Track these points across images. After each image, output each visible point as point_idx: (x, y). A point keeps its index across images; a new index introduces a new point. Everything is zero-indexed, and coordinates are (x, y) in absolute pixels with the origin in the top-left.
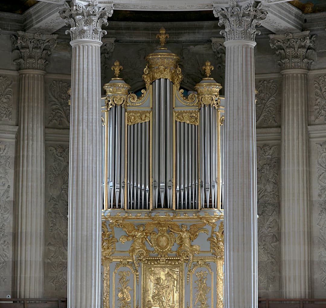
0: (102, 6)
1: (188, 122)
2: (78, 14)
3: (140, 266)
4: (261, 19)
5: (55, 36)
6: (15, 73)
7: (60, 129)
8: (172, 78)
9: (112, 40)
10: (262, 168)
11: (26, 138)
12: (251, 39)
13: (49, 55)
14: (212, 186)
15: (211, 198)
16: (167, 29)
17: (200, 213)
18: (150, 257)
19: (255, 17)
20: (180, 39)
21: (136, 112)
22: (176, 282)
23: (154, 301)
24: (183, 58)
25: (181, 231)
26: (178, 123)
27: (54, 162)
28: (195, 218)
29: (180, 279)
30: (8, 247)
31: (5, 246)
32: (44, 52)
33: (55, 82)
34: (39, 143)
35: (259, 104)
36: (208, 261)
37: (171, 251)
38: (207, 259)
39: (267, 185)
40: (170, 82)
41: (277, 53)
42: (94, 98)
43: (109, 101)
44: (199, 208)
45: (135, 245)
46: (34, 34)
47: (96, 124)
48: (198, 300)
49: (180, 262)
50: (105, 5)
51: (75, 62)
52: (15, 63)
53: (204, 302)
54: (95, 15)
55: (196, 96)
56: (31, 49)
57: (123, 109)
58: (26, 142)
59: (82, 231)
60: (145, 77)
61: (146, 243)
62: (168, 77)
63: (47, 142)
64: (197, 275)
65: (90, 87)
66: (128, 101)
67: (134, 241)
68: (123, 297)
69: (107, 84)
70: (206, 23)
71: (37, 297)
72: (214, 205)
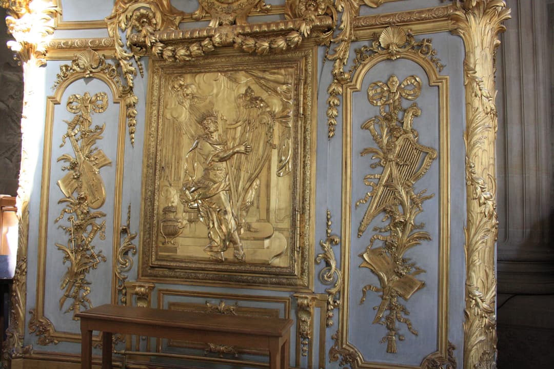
22: (277, 128)
36: (422, 32)
48: (378, 205)
53: (404, 214)
64: (371, 93)
68: (78, 190)
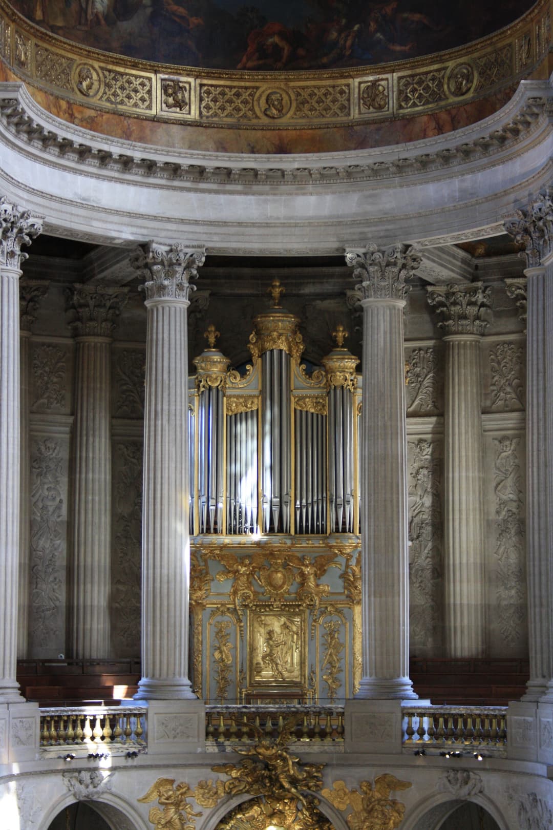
0: (190, 251)
1: (312, 410)
2: (155, 264)
3: (245, 614)
4: (413, 268)
5: (126, 290)
6: (69, 342)
7: (132, 419)
8: (290, 349)
9: (206, 294)
10: (417, 473)
11: (84, 432)
12: (399, 297)
13: (117, 315)
14: (346, 502)
15: (344, 517)
16: (282, 278)
17: (329, 541)
18: (259, 600)
19: (404, 266)
20: (302, 292)
21: (238, 397)
22: (295, 637)
23: (264, 662)
24: (307, 318)
25: (303, 565)
26: (298, 413)
27: (125, 465)
28: (322, 547)
29: (301, 633)
30: (60, 586)
31: (56, 584)
32: (111, 311)
33: (125, 353)
34: (103, 440)
35: (413, 383)
36: (341, 607)
37: (289, 593)
38: (340, 604)
39: (425, 498)
40: (287, 355)
41: (438, 311)
42: (178, 380)
43: (201, 381)
44: (329, 532)
45: (238, 584)
46: (97, 286)
47: (181, 417)
48: (327, 661)
49: (301, 608)
50: (193, 250)
51: (152, 330)
52: (70, 327)
53: (335, 664)
54: (180, 264)
55: (324, 373)
56: (92, 307)
57: (220, 393)
58: (85, 438)
59: (161, 568)
60: (252, 346)
61: (253, 582)
62: (284, 347)
63: (116, 438)
64: (325, 626)
65: (173, 366)
66: (228, 381)
67: (236, 579)
68: (222, 658)
69: (198, 358)
70: (337, 270)
71: (102, 657)
72: (350, 528)
